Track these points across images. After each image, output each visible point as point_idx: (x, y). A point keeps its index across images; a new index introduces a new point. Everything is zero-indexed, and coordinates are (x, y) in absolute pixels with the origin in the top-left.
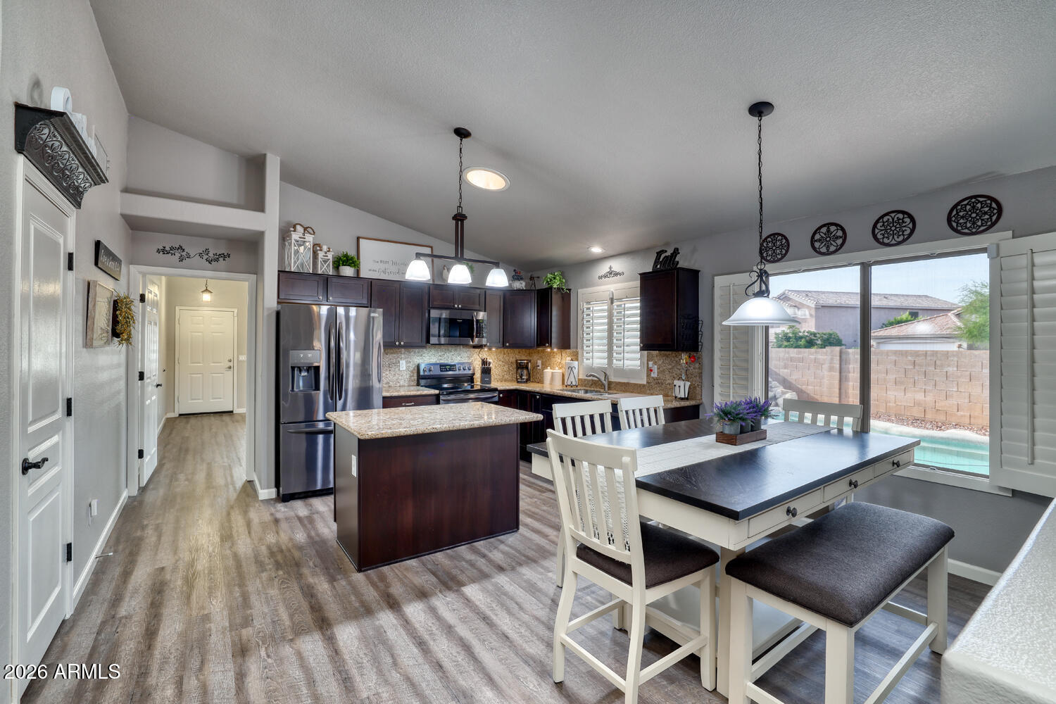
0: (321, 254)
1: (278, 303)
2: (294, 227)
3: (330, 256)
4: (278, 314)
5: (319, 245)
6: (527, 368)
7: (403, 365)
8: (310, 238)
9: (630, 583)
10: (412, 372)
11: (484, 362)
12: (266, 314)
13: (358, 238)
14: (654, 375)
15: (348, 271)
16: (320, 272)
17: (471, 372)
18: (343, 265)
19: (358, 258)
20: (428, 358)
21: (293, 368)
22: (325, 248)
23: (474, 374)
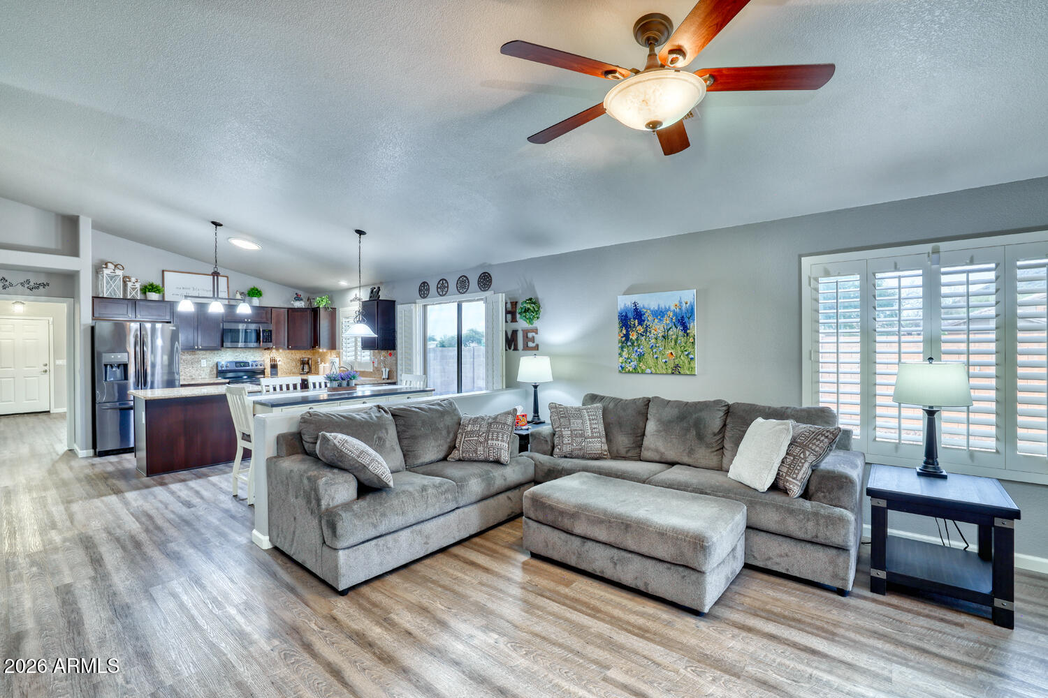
0: (130, 284)
1: (93, 319)
2: (106, 264)
3: (138, 285)
4: (93, 328)
5: (129, 278)
6: (308, 363)
7: (204, 363)
8: (119, 273)
9: (250, 441)
10: (212, 368)
11: (273, 360)
12: (82, 328)
13: (163, 271)
14: (376, 365)
15: (153, 296)
16: (129, 297)
17: (262, 367)
18: (149, 291)
19: (163, 286)
20: (226, 358)
21: (106, 366)
22: (133, 280)
23: (265, 369)
